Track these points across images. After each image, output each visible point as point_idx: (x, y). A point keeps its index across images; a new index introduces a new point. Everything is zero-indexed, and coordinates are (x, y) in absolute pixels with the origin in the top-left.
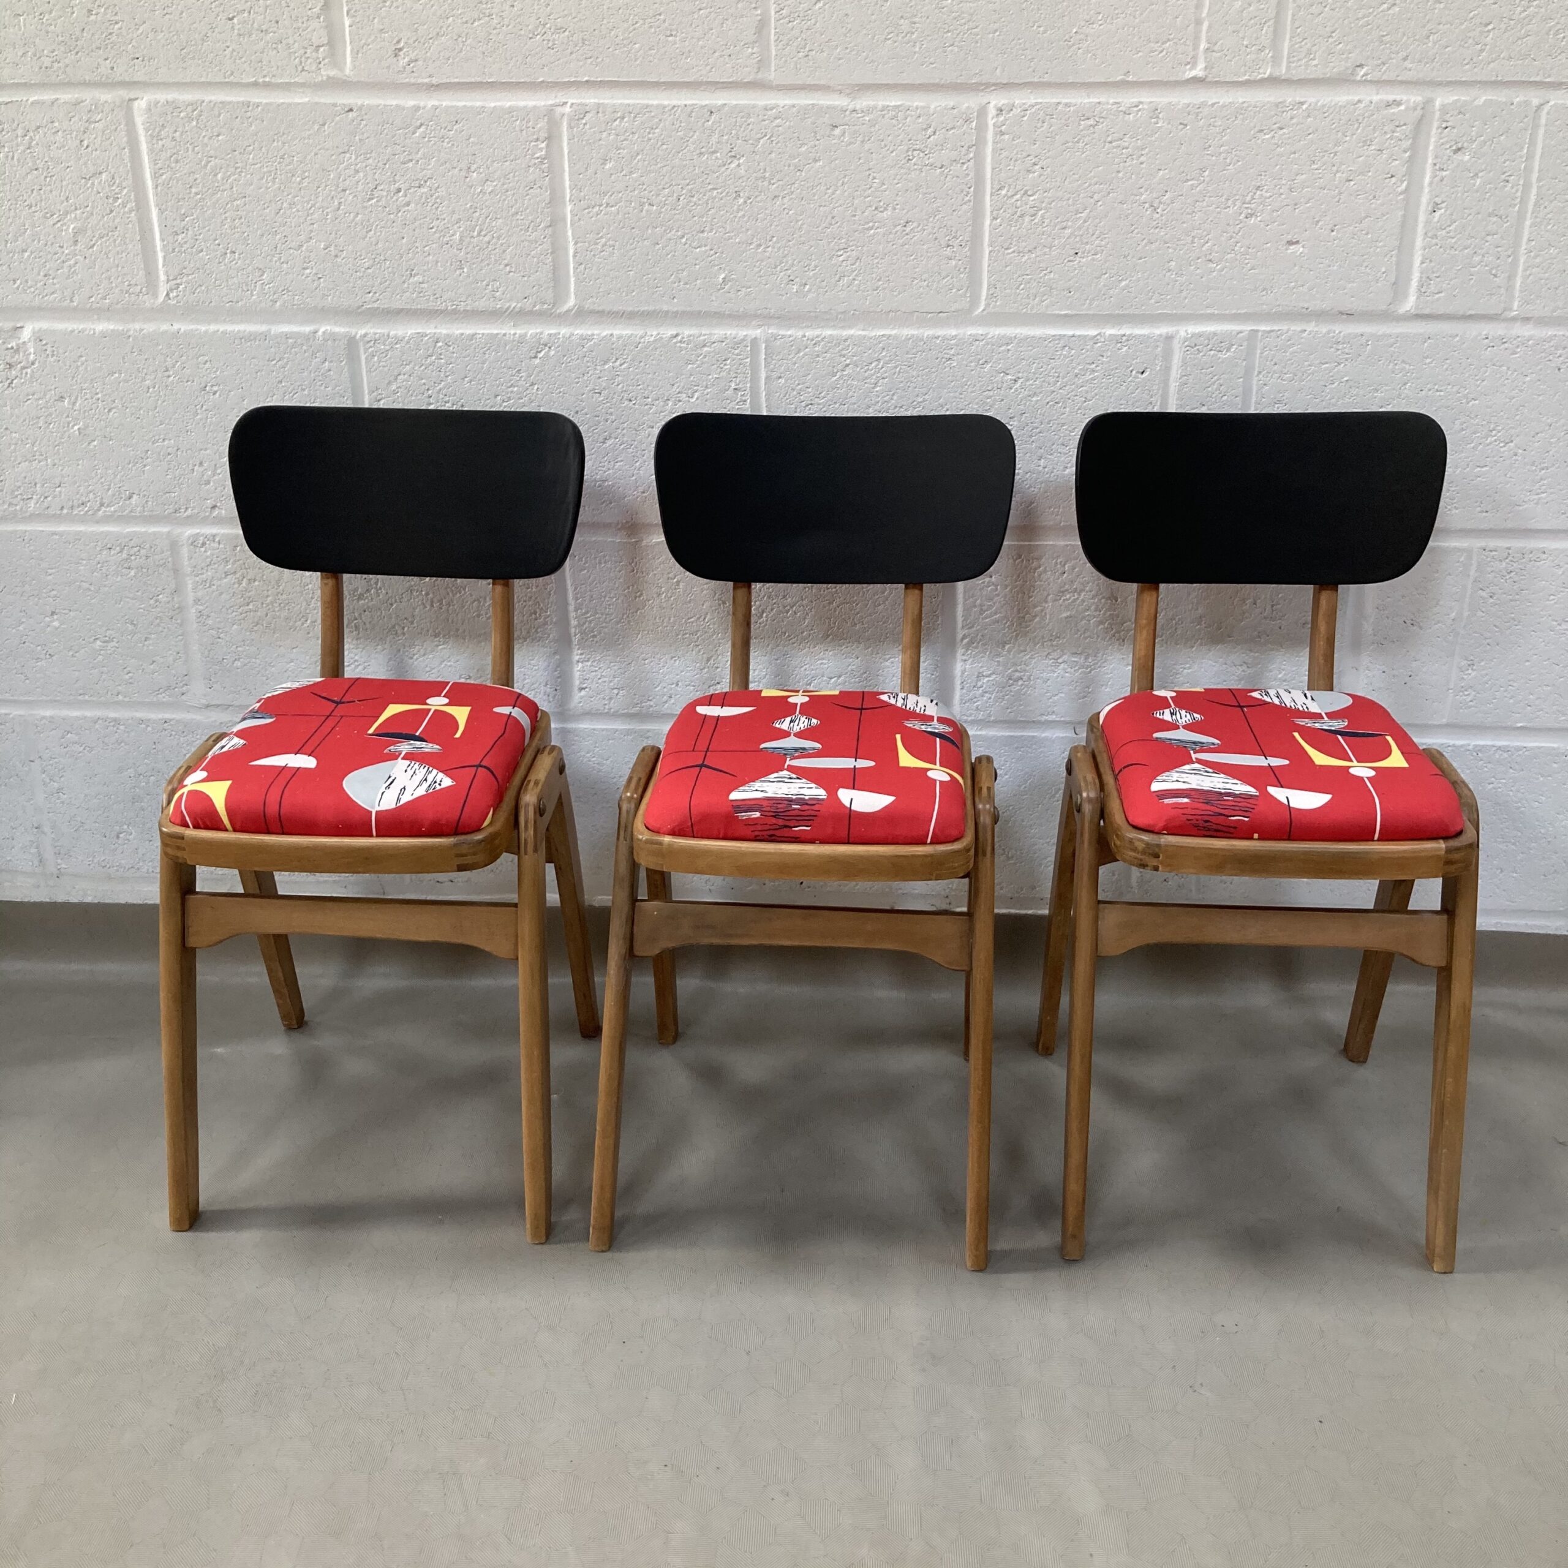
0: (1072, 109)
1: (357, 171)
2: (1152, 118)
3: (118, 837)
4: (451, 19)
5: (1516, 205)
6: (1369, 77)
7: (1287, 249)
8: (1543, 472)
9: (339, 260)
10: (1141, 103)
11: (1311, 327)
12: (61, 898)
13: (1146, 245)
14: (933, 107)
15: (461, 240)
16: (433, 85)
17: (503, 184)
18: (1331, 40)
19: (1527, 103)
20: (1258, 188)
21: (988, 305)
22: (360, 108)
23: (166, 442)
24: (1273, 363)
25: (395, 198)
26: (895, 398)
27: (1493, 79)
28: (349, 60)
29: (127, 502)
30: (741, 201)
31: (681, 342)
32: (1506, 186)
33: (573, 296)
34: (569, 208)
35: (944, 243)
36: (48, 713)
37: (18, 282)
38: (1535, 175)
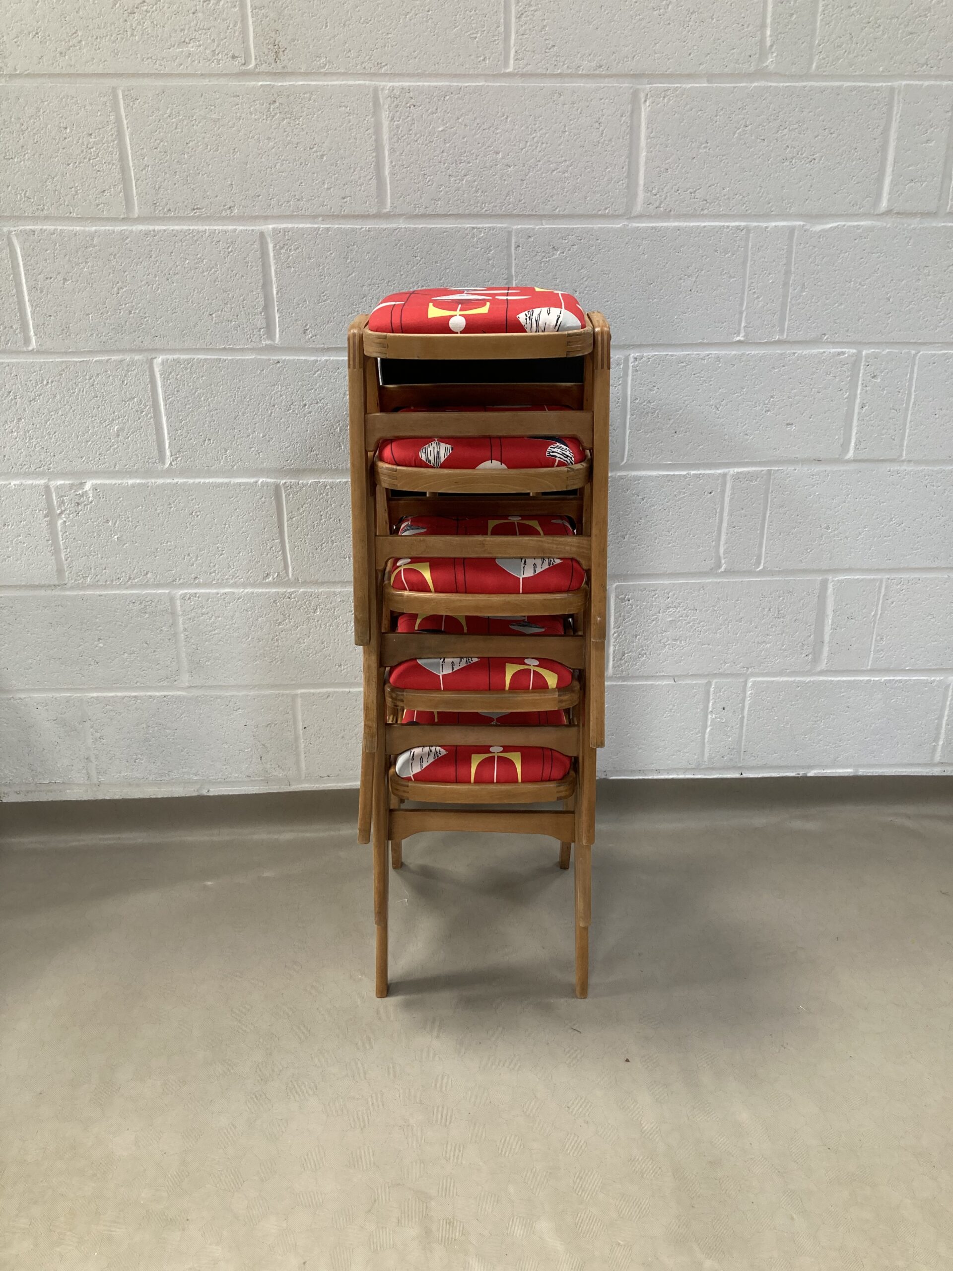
0: (674, 357)
1: (281, 396)
2: (716, 362)
3: (135, 762)
4: (336, 314)
5: (904, 404)
6: (829, 340)
7: (787, 428)
9: (271, 443)
10: (711, 354)
11: (799, 468)
12: (100, 797)
13: (713, 427)
16: (325, 349)
18: (809, 322)
19: (909, 353)
21: (628, 460)
22: (284, 361)
23: (169, 543)
24: (779, 486)
25: (303, 409)
27: (892, 341)
28: (277, 336)
29: (145, 577)
32: (899, 394)
36: (95, 695)
37: (84, 458)
38: (913, 389)
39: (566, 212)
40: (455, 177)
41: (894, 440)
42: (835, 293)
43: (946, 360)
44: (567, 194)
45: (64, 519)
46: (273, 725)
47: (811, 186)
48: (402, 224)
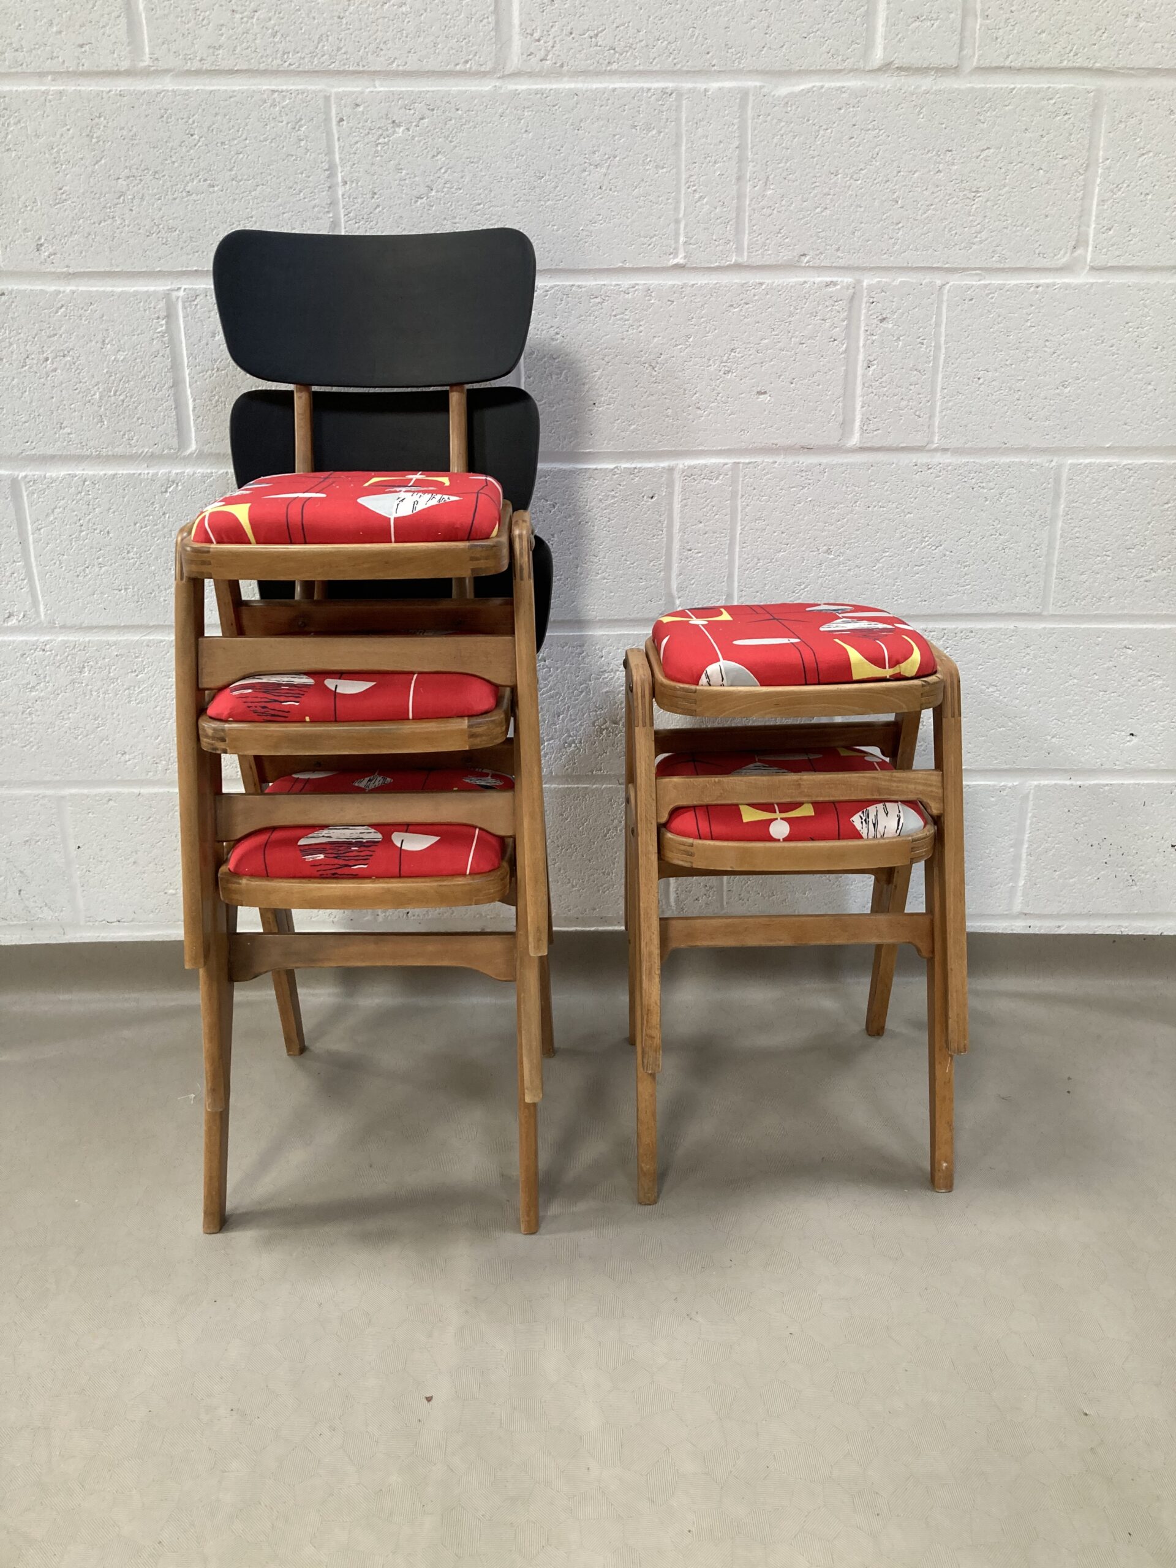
0: (583, 289)
1: (11, 344)
2: (646, 296)
4: (81, 221)
5: (930, 362)
6: (811, 264)
7: (758, 398)
8: (966, 568)
10: (637, 284)
11: (780, 459)
13: (648, 397)
15: (101, 398)
16: (70, 274)
17: (133, 354)
18: (780, 235)
19: (932, 284)
20: (732, 350)
22: (11, 292)
24: (752, 488)
25: (44, 365)
27: (905, 265)
32: (921, 347)
33: (194, 442)
34: (187, 372)
38: (943, 339)
39: (408, 68)
40: (242, 13)
42: (815, 192)
43: (988, 295)
44: (408, 39)
46: (33, 843)
47: (768, 27)
48: (168, 84)
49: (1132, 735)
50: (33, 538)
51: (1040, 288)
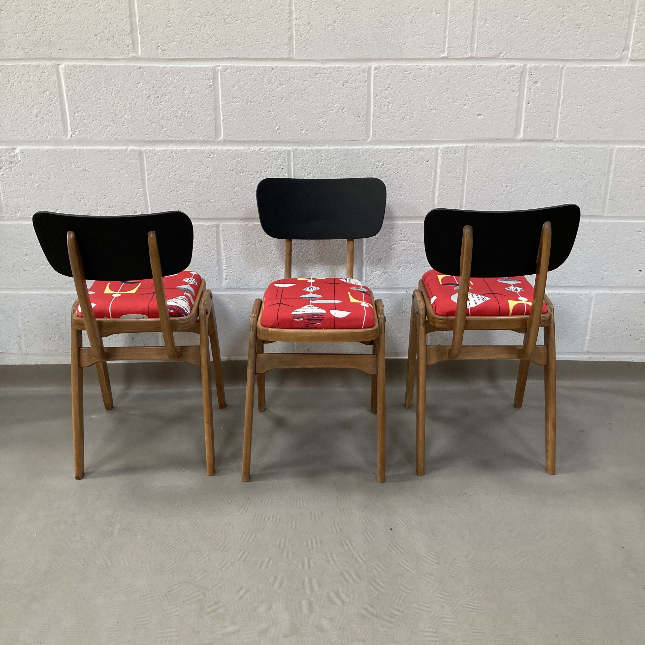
0: (401, 68)
1: (143, 90)
2: (429, 71)
3: (50, 339)
4: (177, 36)
5: (556, 101)
6: (504, 57)
7: (478, 117)
8: (569, 195)
9: (136, 122)
10: (425, 66)
11: (486, 145)
12: (28, 363)
13: (428, 116)
14: (352, 67)
15: (181, 114)
16: (171, 59)
17: (197, 95)
18: (491, 44)
19: (558, 66)
20: (467, 95)
21: (373, 138)
22: (144, 67)
23: (70, 190)
24: (473, 157)
25: (157, 100)
26: (340, 171)
27: (547, 58)
28: (140, 50)
30: (284, 101)
31: (262, 152)
32: (552, 95)
33: (222, 135)
34: (221, 103)
35: (357, 115)
36: (24, 292)
37: (15, 131)
38: (562, 91)
41: (550, 126)
42: (507, 25)
43: (583, 71)
45: (3, 173)
49: (640, 271)
50: (147, 178)
51: (607, 69)
